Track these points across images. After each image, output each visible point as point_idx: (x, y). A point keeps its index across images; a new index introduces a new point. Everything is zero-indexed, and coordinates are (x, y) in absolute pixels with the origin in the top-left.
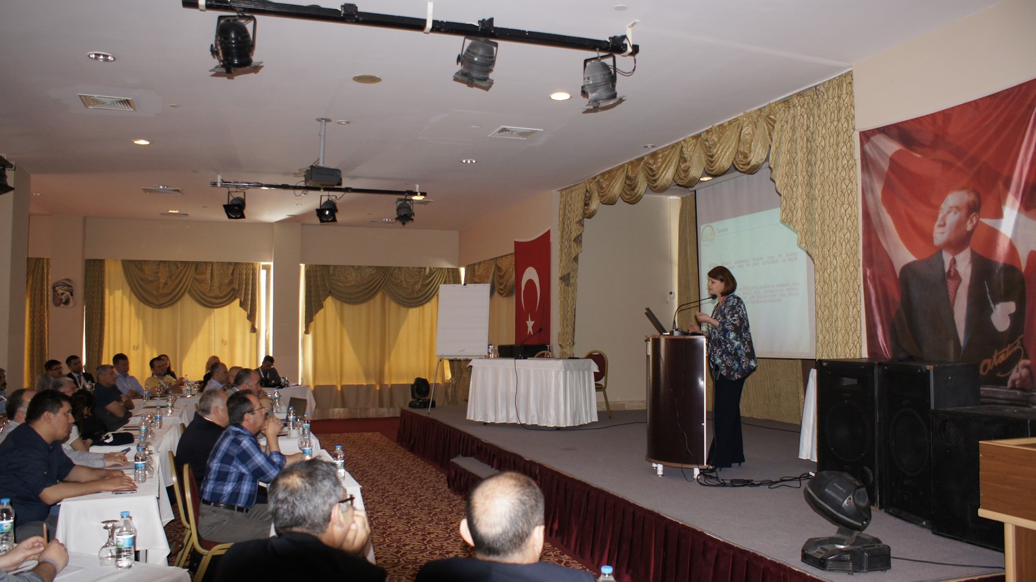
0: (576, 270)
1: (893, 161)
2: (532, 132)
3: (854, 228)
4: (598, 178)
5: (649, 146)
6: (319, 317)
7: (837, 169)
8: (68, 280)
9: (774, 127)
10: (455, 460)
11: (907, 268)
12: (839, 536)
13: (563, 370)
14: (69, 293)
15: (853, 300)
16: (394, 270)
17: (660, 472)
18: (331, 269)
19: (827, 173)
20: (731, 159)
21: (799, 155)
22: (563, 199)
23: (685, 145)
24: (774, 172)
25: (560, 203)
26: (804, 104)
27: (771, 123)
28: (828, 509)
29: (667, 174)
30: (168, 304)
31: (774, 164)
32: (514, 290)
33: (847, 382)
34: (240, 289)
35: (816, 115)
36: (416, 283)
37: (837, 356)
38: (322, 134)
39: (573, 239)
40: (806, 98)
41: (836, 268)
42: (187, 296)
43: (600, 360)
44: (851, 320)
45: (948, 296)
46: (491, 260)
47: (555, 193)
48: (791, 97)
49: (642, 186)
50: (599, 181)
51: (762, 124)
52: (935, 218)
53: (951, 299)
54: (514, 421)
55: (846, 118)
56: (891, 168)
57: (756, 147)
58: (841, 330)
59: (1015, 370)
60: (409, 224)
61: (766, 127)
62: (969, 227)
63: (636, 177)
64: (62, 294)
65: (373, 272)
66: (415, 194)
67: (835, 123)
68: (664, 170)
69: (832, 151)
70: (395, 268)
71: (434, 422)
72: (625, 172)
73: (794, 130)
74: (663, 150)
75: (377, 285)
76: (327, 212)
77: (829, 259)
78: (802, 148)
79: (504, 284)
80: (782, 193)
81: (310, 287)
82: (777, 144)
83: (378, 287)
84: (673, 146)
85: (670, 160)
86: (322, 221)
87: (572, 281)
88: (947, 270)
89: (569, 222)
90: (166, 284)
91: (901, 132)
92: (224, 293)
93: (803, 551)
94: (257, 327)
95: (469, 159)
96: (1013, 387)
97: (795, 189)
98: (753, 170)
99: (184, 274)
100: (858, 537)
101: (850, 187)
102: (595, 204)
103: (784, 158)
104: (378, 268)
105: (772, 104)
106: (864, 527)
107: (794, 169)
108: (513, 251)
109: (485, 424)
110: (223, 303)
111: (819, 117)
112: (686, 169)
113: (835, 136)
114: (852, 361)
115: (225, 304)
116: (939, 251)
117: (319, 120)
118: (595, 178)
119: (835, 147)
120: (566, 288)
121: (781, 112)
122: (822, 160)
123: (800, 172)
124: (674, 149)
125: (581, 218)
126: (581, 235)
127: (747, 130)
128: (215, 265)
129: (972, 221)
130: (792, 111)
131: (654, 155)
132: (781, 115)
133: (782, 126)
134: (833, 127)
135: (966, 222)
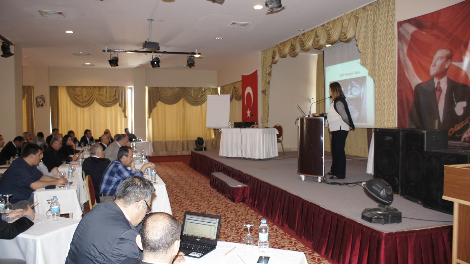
0: (269, 88)
1: (413, 36)
2: (247, 24)
3: (394, 67)
4: (279, 45)
5: (301, 30)
6: (155, 110)
7: (386, 40)
8: (42, 95)
9: (358, 20)
10: (213, 174)
11: (418, 86)
12: (379, 208)
13: (262, 133)
14: (43, 101)
15: (392, 101)
16: (188, 89)
17: (303, 179)
18: (160, 89)
19: (381, 42)
20: (339, 36)
21: (369, 34)
22: (263, 55)
23: (318, 30)
24: (358, 42)
25: (262, 57)
26: (372, 9)
27: (357, 18)
28: (374, 196)
29: (309, 43)
30: (87, 105)
31: (358, 38)
32: (242, 98)
33: (388, 138)
34: (119, 98)
35: (378, 14)
36: (198, 94)
37: (384, 126)
38: (150, 27)
39: (267, 74)
40: (373, 6)
41: (384, 86)
42: (95, 102)
43: (279, 129)
44: (391, 110)
45: (436, 99)
46: (231, 84)
47: (260, 53)
48: (366, 6)
49: (298, 49)
50: (279, 47)
51: (353, 19)
52: (431, 62)
53: (437, 100)
54: (240, 156)
55: (391, 16)
56: (411, 39)
57: (350, 30)
58: (386, 115)
59: (466, 133)
60: (193, 68)
61: (354, 20)
62: (447, 66)
63: (295, 45)
64: (40, 102)
65: (179, 90)
66: (196, 54)
67: (386, 18)
68: (308, 41)
69: (384, 31)
70: (189, 88)
71: (205, 157)
72: (291, 43)
73: (367, 21)
74: (308, 32)
75: (180, 96)
76: (156, 63)
77: (381, 82)
78: (371, 30)
79: (237, 95)
80: (361, 51)
81: (150, 97)
82: (359, 28)
83: (181, 97)
84: (312, 30)
85: (311, 36)
86: (153, 67)
87: (267, 93)
88: (436, 86)
89: (265, 66)
90: (86, 96)
91: (416, 22)
92: (112, 100)
93: (362, 214)
94: (127, 115)
95: (219, 37)
96: (465, 141)
97: (367, 49)
98: (348, 41)
99: (94, 92)
100: (387, 208)
101: (392, 48)
102: (277, 58)
103: (362, 35)
104: (181, 88)
105: (358, 9)
106: (390, 204)
107: (367, 40)
108: (241, 79)
109: (228, 158)
110: (112, 104)
111: (379, 15)
112: (318, 40)
113: (386, 24)
114: (391, 129)
115: (113, 105)
116: (432, 78)
117: (148, 20)
118: (277, 45)
119: (386, 29)
120: (265, 96)
121: (362, 13)
122: (379, 36)
123: (369, 41)
124: (312, 32)
125: (271, 64)
126: (271, 72)
127: (346, 22)
128: (107, 88)
129: (448, 63)
130: (366, 13)
131: (304, 34)
132: (361, 15)
133: (362, 20)
134: (385, 20)
135: (445, 64)
